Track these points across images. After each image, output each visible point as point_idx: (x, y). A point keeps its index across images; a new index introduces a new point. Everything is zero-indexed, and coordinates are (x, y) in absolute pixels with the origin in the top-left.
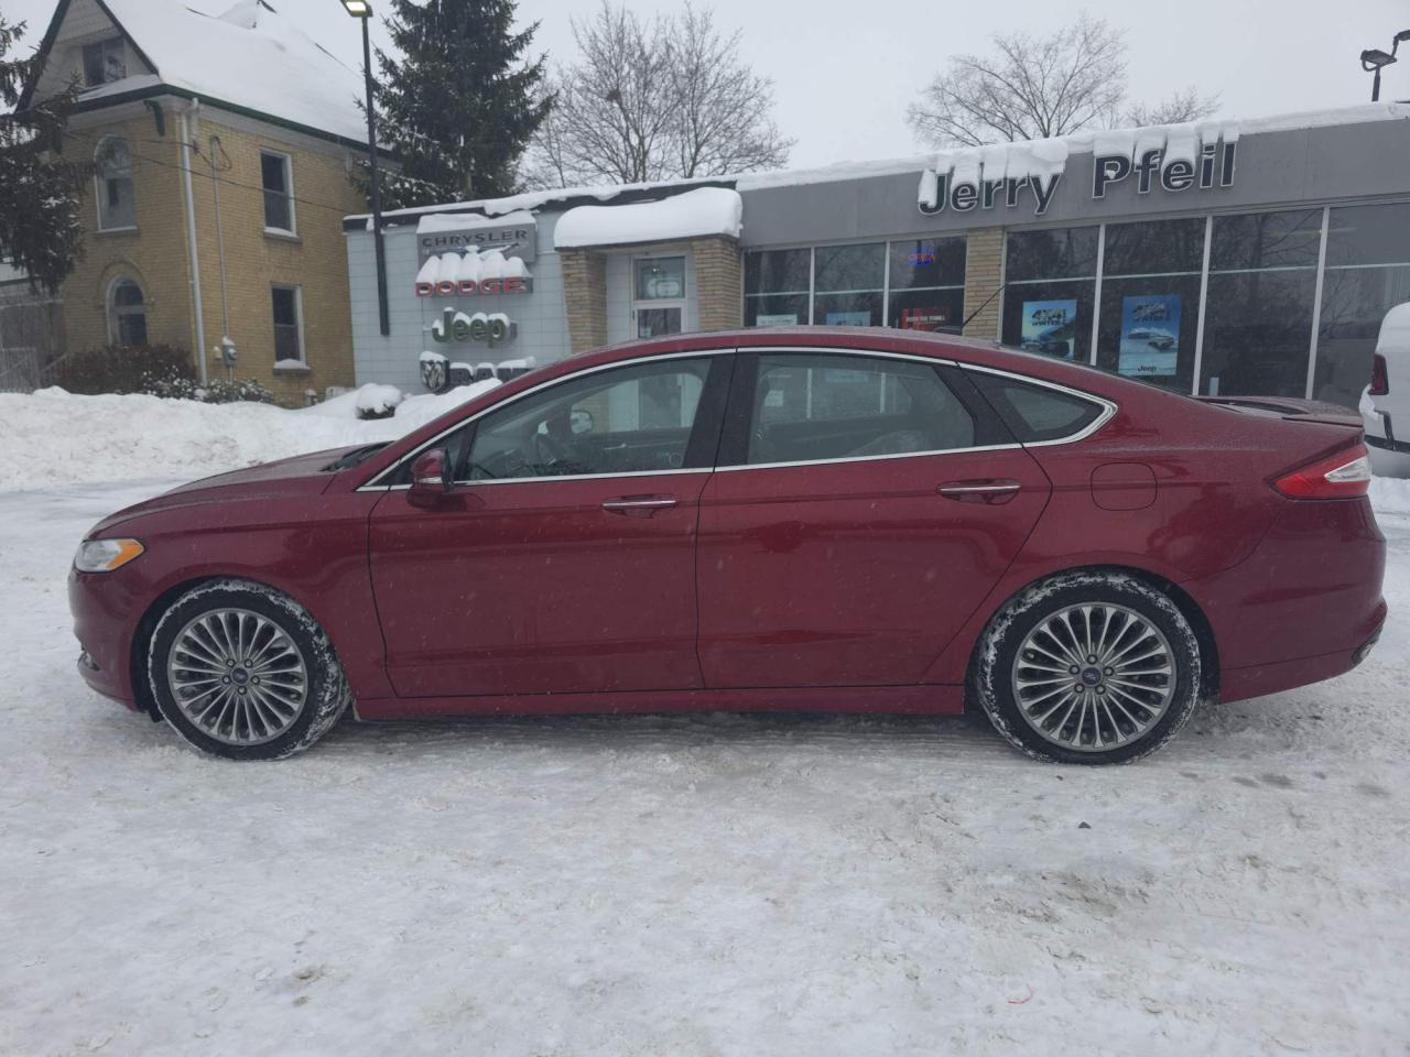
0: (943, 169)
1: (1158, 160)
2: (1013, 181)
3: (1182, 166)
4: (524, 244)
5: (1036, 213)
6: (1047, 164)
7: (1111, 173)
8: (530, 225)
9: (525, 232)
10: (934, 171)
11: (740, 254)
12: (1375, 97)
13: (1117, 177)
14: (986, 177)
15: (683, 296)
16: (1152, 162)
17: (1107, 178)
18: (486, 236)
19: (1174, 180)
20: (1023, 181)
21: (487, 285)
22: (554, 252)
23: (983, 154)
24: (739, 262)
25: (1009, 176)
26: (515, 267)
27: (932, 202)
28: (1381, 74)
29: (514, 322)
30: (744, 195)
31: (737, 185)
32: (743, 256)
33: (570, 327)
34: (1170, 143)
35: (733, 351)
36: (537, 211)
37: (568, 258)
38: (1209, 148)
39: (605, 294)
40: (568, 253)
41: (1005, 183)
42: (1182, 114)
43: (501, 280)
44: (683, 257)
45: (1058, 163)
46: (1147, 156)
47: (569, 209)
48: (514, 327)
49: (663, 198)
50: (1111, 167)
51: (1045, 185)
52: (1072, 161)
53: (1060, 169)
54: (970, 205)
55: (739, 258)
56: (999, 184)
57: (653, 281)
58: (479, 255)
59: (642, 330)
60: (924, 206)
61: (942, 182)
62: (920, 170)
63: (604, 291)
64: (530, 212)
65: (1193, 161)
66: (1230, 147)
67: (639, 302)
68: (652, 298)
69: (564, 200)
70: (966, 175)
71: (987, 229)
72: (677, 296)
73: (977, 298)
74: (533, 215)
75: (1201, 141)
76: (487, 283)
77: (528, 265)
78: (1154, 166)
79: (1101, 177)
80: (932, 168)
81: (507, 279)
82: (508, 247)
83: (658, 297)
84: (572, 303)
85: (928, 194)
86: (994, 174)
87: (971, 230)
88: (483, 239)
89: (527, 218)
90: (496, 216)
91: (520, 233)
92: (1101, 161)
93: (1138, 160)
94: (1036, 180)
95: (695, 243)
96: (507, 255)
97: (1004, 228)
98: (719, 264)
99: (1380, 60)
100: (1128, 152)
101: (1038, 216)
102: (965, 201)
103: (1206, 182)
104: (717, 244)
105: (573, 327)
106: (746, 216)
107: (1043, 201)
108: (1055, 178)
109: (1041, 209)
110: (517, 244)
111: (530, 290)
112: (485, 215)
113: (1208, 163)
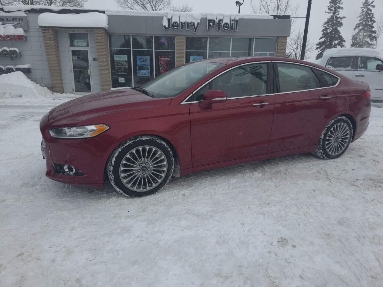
0: (169, 17)
1: (222, 22)
2: (188, 23)
3: (226, 24)
4: (22, 23)
5: (194, 32)
6: (196, 19)
7: (211, 24)
8: (25, 16)
9: (23, 19)
10: (167, 17)
11: (107, 35)
12: (239, 13)
13: (213, 25)
14: (181, 21)
15: (88, 46)
16: (220, 22)
17: (211, 25)
18: (5, 19)
19: (225, 28)
20: (190, 23)
21: (8, 37)
22: (38, 27)
23: (180, 14)
24: (107, 37)
25: (187, 21)
26: (20, 31)
27: (167, 26)
28: (240, 7)
29: (20, 51)
30: (108, 16)
31: (105, 12)
32: (108, 35)
33: (47, 54)
34: (224, 18)
35: (271, 62)
36: (27, 12)
37: (45, 30)
38: (233, 21)
39: (58, 44)
40: (45, 29)
41: (186, 24)
42: (185, 10)
43: (14, 36)
44: (87, 34)
45: (199, 19)
46: (220, 21)
47: (42, 13)
48: (20, 53)
49: (79, 14)
50: (212, 22)
51: (196, 25)
52: (202, 19)
53: (199, 21)
54: (177, 28)
55: (107, 36)
56: (184, 23)
57: (76, 41)
58: (3, 26)
59: (73, 57)
60: (165, 27)
61: (169, 20)
62: (162, 16)
63: (58, 43)
64: (24, 12)
65: (229, 23)
66: (237, 21)
67: (72, 47)
68: (76, 46)
69: (39, 9)
70: (175, 19)
71: (181, 35)
72: (86, 46)
73: (179, 54)
74: (25, 13)
75: (231, 19)
76: (8, 36)
77: (25, 31)
78: (221, 23)
79: (209, 25)
80: (166, 16)
81: (17, 36)
82: (15, 24)
83: (78, 46)
84: (47, 46)
85: (165, 23)
86: (183, 20)
87: (176, 35)
88: (4, 20)
89: (23, 14)
90: (9, 12)
91: (21, 19)
92: (209, 20)
93: (217, 22)
94: (194, 23)
95: (94, 30)
96: (15, 27)
97: (185, 35)
98: (103, 37)
99: (240, 4)
100: (215, 19)
101: (194, 33)
102: (176, 27)
103: (232, 29)
104: (102, 31)
105: (48, 54)
106: (109, 23)
107: (196, 29)
108: (198, 23)
109: (195, 32)
110: (20, 23)
111: (27, 40)
112: (4, 11)
113: (232, 24)
